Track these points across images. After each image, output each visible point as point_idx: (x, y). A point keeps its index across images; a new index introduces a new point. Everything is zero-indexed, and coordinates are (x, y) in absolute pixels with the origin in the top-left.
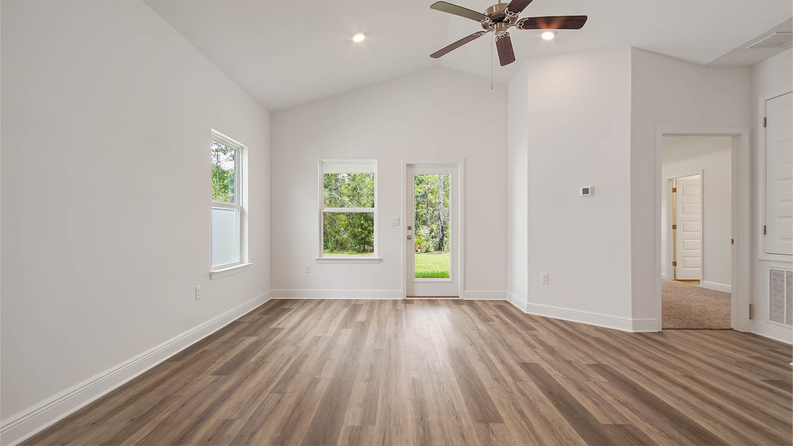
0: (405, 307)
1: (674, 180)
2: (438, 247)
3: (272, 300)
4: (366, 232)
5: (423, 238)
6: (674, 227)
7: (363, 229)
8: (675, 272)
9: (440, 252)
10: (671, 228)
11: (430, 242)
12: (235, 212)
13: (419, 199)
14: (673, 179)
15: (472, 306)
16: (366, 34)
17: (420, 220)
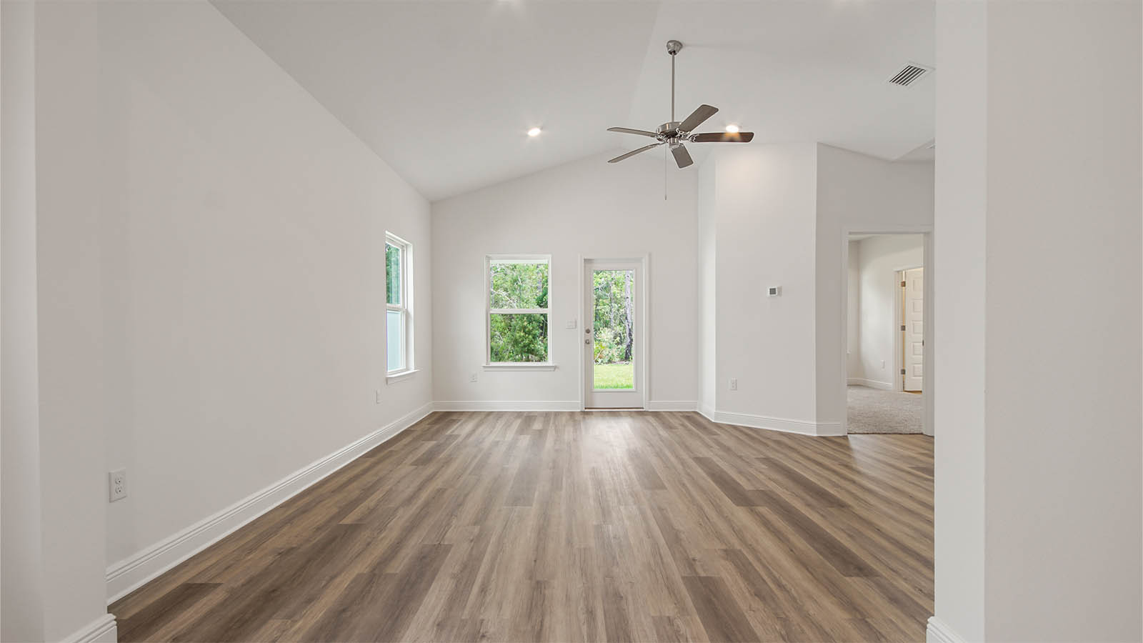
0: (584, 418)
1: (904, 272)
2: (624, 355)
3: (434, 413)
4: (530, 337)
5: (604, 344)
6: (903, 328)
7: (526, 333)
8: (904, 382)
9: (627, 362)
10: (900, 329)
11: (615, 350)
12: (400, 315)
13: (600, 292)
14: (902, 271)
15: (658, 417)
16: (542, 129)
17: (601, 321)
